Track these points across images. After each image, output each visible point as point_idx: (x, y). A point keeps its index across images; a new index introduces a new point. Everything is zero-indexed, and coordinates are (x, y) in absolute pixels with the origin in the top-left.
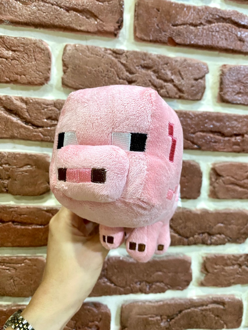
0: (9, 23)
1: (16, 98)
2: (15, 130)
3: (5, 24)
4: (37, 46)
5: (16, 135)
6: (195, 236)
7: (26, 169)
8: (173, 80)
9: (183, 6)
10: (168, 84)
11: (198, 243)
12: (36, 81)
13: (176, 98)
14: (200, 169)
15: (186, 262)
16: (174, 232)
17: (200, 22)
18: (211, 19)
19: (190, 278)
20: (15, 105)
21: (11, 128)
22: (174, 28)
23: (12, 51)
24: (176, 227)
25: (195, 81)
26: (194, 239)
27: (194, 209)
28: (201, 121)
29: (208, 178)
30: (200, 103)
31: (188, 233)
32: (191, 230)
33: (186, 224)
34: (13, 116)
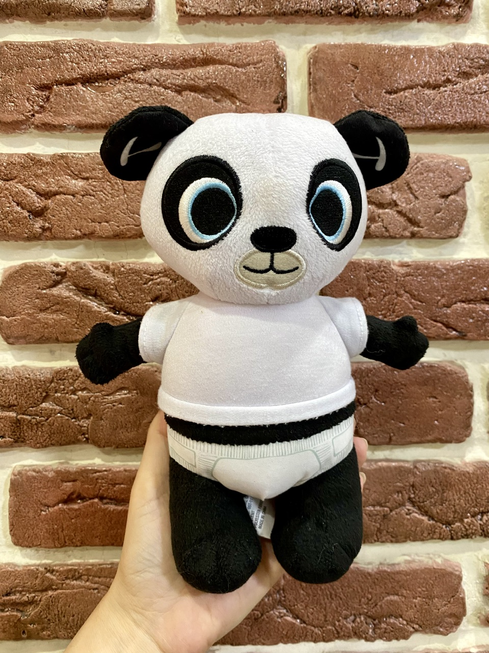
0: (74, 130)
1: (95, 266)
3: (68, 131)
6: (466, 520)
7: (119, 397)
8: (395, 201)
9: (407, 50)
10: (387, 210)
11: (473, 534)
12: (128, 230)
13: (406, 237)
14: (468, 380)
15: (452, 573)
16: (419, 512)
17: (445, 77)
18: (468, 69)
19: (461, 610)
20: (93, 278)
21: (87, 322)
22: (391, 97)
23: (84, 179)
24: (423, 502)
25: (443, 200)
26: (465, 527)
27: (459, 463)
28: (462, 278)
29: (486, 397)
30: (457, 243)
31: (449, 514)
32: (457, 507)
33: (445, 494)
34: (90, 300)
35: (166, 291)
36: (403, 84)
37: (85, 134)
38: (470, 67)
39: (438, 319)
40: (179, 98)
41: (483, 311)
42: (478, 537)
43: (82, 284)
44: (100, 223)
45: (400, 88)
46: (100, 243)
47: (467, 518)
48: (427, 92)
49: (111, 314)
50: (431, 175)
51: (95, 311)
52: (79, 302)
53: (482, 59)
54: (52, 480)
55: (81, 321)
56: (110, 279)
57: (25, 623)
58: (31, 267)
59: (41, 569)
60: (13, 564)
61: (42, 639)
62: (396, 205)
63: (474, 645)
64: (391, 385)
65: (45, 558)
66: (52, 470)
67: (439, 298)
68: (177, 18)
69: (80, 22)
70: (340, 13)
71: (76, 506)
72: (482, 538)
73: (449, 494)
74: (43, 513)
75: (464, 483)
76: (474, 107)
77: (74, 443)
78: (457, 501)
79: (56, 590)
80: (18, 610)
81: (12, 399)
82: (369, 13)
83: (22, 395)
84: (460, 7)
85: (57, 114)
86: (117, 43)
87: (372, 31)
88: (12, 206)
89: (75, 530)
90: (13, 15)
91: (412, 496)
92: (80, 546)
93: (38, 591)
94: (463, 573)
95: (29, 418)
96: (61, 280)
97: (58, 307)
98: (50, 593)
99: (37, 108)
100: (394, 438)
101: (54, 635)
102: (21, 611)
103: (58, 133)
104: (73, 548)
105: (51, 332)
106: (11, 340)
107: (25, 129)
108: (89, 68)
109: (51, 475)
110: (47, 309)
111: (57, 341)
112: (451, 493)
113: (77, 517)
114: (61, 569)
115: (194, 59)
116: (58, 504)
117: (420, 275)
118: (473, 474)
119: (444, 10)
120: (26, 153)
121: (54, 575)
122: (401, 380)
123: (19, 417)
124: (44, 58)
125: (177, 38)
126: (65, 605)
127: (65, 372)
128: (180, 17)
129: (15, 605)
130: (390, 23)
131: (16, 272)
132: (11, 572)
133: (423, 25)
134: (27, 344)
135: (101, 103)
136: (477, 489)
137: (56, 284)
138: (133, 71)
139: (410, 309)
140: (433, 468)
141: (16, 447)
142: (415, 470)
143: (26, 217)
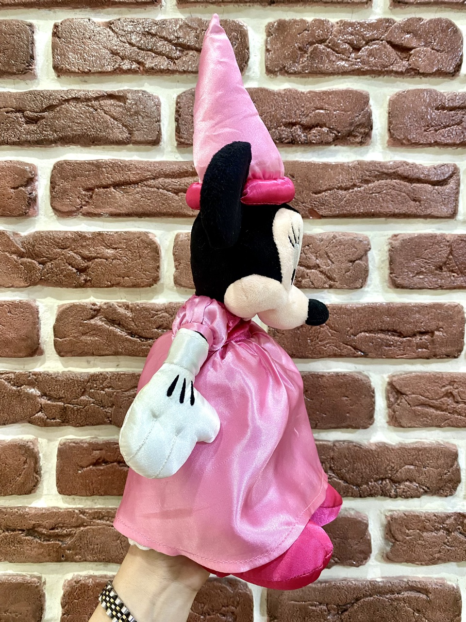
0: (108, 216)
1: (119, 305)
2: (118, 345)
3: (104, 217)
4: (141, 240)
5: (120, 350)
6: (370, 483)
7: (133, 393)
8: (318, 265)
9: (326, 166)
10: (313, 270)
11: (376, 494)
12: (142, 282)
13: (326, 288)
14: (370, 385)
15: (360, 522)
16: (337, 477)
17: (352, 183)
18: (368, 178)
19: (368, 548)
20: (119, 314)
21: (113, 342)
22: (316, 196)
23: (113, 248)
24: (340, 470)
25: (351, 264)
26: (370, 488)
27: (366, 443)
28: (365, 316)
29: (384, 397)
30: (362, 291)
31: (358, 479)
32: (364, 474)
33: (355, 465)
34: (116, 328)
35: (166, 322)
36: (325, 188)
37: (114, 219)
38: (369, 176)
39: (348, 343)
40: (176, 197)
41: (379, 338)
42: (379, 496)
43: (110, 318)
44: (123, 277)
45: (321, 189)
46: (123, 289)
47: (371, 482)
48: (340, 192)
49: (129, 337)
50: (342, 247)
51: (119, 335)
52: (108, 329)
53: (378, 171)
54: (86, 449)
55: (109, 342)
56: (129, 314)
57: (64, 549)
58: (77, 305)
59: (77, 511)
60: (57, 507)
61: (76, 561)
62: (319, 267)
63: (380, 576)
64: (317, 387)
65: (79, 504)
66: (86, 442)
67: (349, 329)
68: (176, 145)
69: (113, 146)
70: (282, 142)
71: (102, 468)
72: (382, 497)
73: (358, 465)
74: (80, 472)
75: (369, 458)
76: (372, 201)
77: (101, 424)
78: (364, 470)
79: (86, 526)
80: (59, 540)
81: (61, 394)
82: (301, 142)
83: (68, 391)
84: (362, 137)
85: (96, 207)
86: (137, 161)
87: (304, 151)
88: (66, 266)
89: (100, 484)
90: (70, 142)
91: (332, 465)
92: (104, 495)
93: (74, 527)
94: (369, 522)
95: (72, 406)
96: (97, 314)
97: (94, 332)
98: (82, 528)
99: (84, 203)
100: (319, 424)
101: (84, 559)
102: (62, 541)
103: (97, 218)
104: (98, 497)
105: (89, 349)
106: (62, 354)
107: (76, 215)
108: (118, 177)
109: (85, 445)
110: (87, 333)
111: (93, 355)
112: (359, 465)
113: (102, 475)
114: (90, 511)
115: (187, 172)
116: (89, 465)
117: (335, 314)
118: (375, 451)
119: (352, 139)
120: (76, 231)
121: (85, 516)
122: (323, 384)
123: (65, 405)
124: (89, 171)
125: (176, 156)
126: (92, 537)
127: (97, 375)
128: (178, 144)
129: (57, 537)
130: (316, 147)
131: (67, 309)
132: (56, 513)
133: (338, 148)
134: (72, 356)
135: (125, 199)
136: (378, 462)
137: (93, 317)
138: (147, 180)
139: (329, 336)
140: (346, 446)
141: (62, 426)
142: (334, 447)
143: (75, 273)
